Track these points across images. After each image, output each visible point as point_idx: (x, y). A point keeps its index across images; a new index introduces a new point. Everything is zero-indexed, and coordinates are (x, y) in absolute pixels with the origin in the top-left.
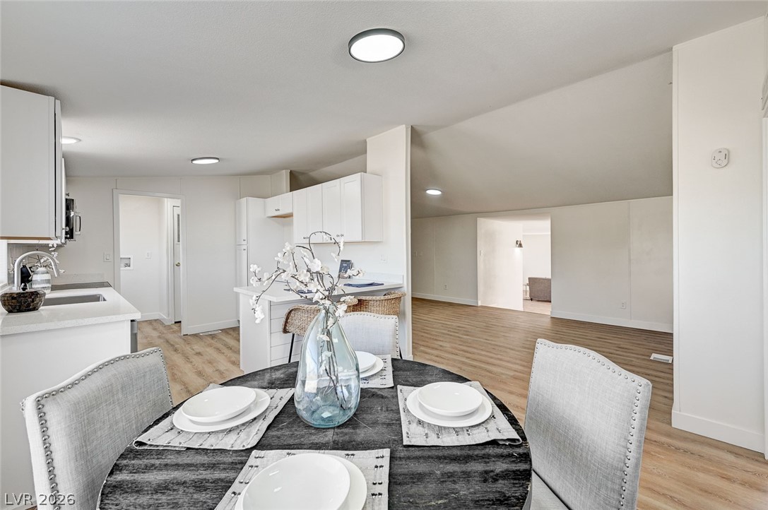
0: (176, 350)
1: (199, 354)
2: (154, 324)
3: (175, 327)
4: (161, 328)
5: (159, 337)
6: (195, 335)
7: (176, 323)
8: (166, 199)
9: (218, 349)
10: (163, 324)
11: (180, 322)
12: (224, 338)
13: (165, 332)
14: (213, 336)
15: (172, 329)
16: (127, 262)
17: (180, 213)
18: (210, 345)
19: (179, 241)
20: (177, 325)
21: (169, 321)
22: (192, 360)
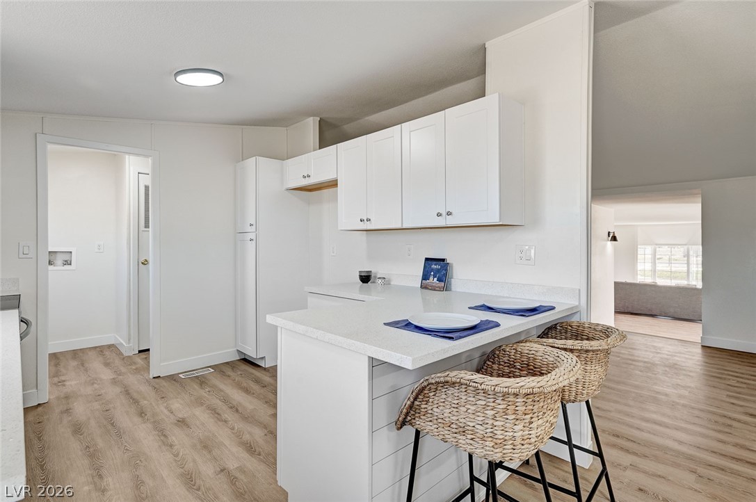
0: (142, 414)
1: (182, 423)
2: (107, 353)
3: (139, 361)
4: (117, 362)
5: (114, 382)
6: (173, 378)
7: (140, 352)
8: (127, 156)
9: (215, 412)
10: (121, 354)
11: (148, 350)
12: (222, 386)
13: (123, 370)
14: (201, 381)
15: (135, 363)
16: (66, 257)
17: (149, 183)
18: (199, 402)
19: (147, 226)
20: (143, 355)
21: (129, 348)
22: (172, 439)
